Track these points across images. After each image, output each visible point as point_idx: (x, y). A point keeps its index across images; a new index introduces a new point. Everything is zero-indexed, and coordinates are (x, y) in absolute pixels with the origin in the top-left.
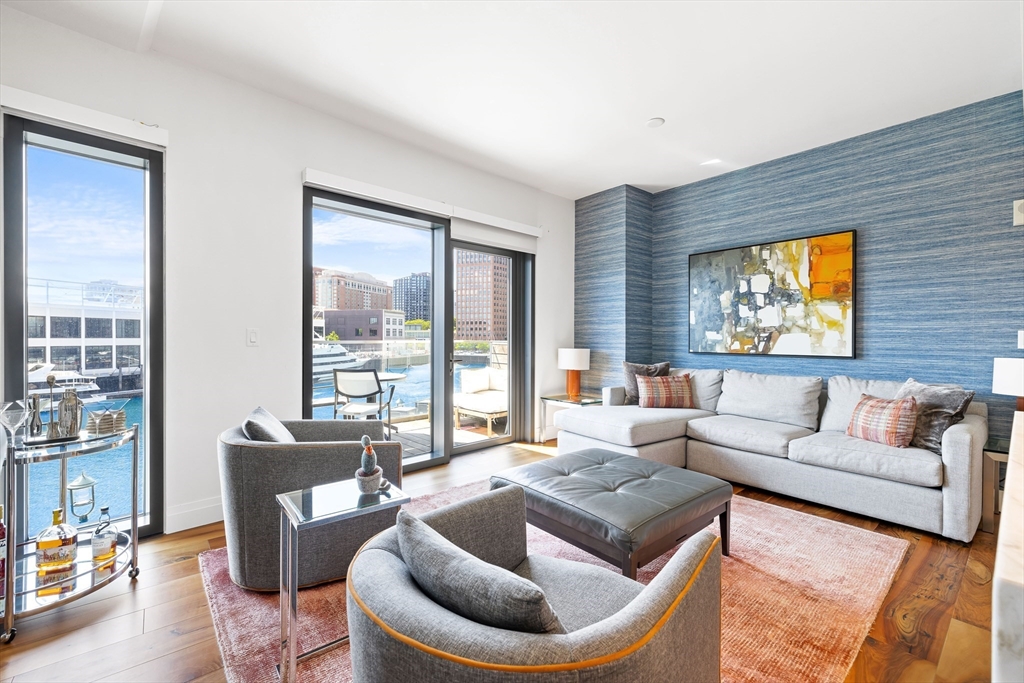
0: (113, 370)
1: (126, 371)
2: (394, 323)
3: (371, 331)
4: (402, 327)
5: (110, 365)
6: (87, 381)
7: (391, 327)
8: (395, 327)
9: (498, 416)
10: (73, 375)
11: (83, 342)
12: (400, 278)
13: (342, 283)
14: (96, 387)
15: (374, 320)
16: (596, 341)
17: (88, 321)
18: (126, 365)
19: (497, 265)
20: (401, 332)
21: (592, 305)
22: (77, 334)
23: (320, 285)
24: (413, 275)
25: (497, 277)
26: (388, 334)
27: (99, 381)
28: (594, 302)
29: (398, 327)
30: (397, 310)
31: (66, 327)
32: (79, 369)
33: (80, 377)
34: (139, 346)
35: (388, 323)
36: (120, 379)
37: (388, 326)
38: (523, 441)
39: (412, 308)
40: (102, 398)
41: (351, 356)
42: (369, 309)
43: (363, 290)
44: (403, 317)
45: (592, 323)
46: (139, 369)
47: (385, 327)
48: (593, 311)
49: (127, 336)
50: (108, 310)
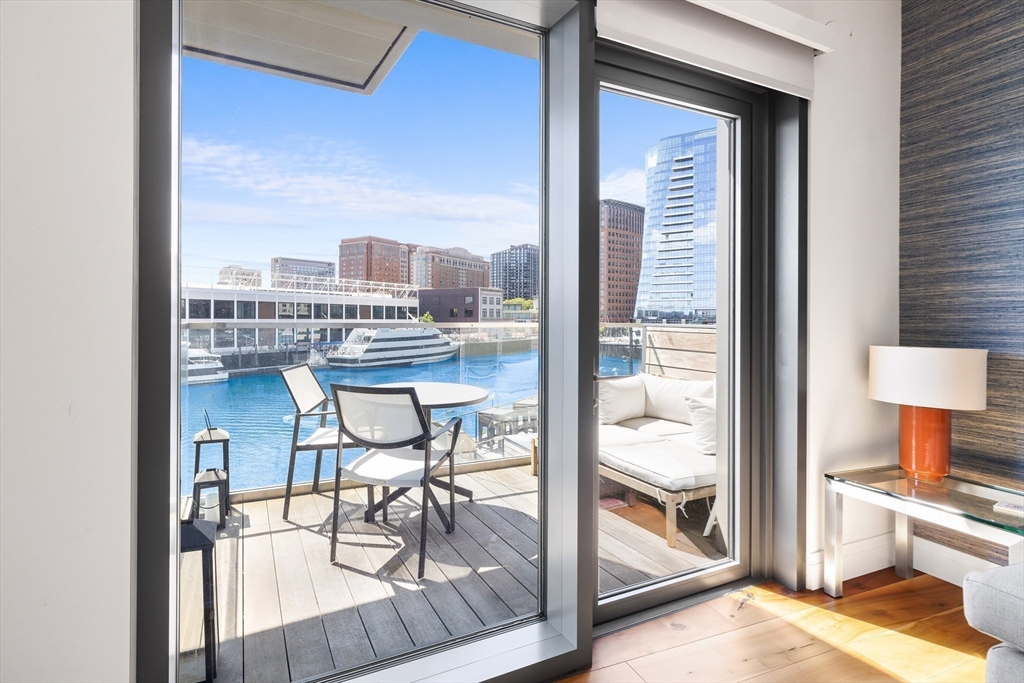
0: (234, 349)
1: (244, 350)
2: (491, 303)
3: (466, 311)
4: (500, 307)
5: (231, 344)
6: (214, 359)
7: (488, 307)
8: (491, 307)
9: (691, 497)
10: (204, 353)
11: (212, 322)
12: (498, 251)
13: (437, 260)
14: (221, 365)
15: (469, 300)
16: (993, 326)
17: (217, 303)
18: (245, 345)
19: (612, 230)
20: (498, 312)
21: (975, 228)
22: (208, 315)
23: (415, 262)
24: (513, 248)
25: (612, 246)
26: (485, 315)
27: (223, 359)
28: (983, 220)
29: (495, 307)
30: (495, 288)
31: (200, 308)
32: (208, 347)
33: (209, 355)
34: (256, 327)
35: (485, 303)
36: (240, 358)
37: (484, 306)
38: (769, 579)
39: (512, 285)
40: (225, 375)
41: (446, 338)
42: (465, 287)
43: (458, 266)
44: (500, 295)
45: (972, 277)
46: (253, 349)
47: (481, 306)
48: (979, 244)
49: (245, 318)
50: (231, 292)
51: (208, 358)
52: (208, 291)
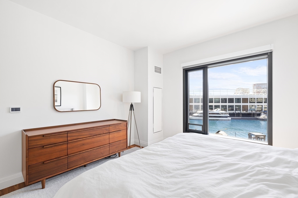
0: (234, 112)
1: (237, 112)
5: (233, 110)
6: (227, 114)
10: (224, 112)
11: (227, 104)
14: (229, 115)
17: (229, 99)
18: (237, 110)
22: (226, 102)
31: (224, 100)
32: (226, 111)
36: (235, 114)
40: (230, 118)
46: (240, 112)
50: (233, 96)
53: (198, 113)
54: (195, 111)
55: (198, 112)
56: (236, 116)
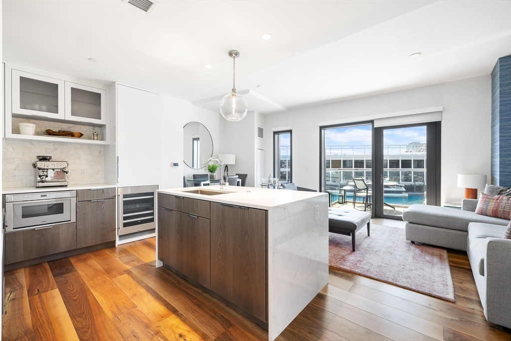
0: (412, 183)
1: (417, 183)
5: (410, 180)
6: (401, 186)
10: (395, 183)
14: (404, 190)
17: (403, 161)
18: (417, 181)
22: (398, 167)
27: (406, 187)
31: (394, 164)
32: (398, 181)
33: (398, 184)
34: (423, 172)
36: (415, 187)
40: (407, 195)
46: (422, 183)
49: (418, 167)
50: (410, 156)
51: (398, 186)
52: (399, 156)
53: (351, 185)
54: (345, 182)
55: (349, 184)
56: (416, 190)
